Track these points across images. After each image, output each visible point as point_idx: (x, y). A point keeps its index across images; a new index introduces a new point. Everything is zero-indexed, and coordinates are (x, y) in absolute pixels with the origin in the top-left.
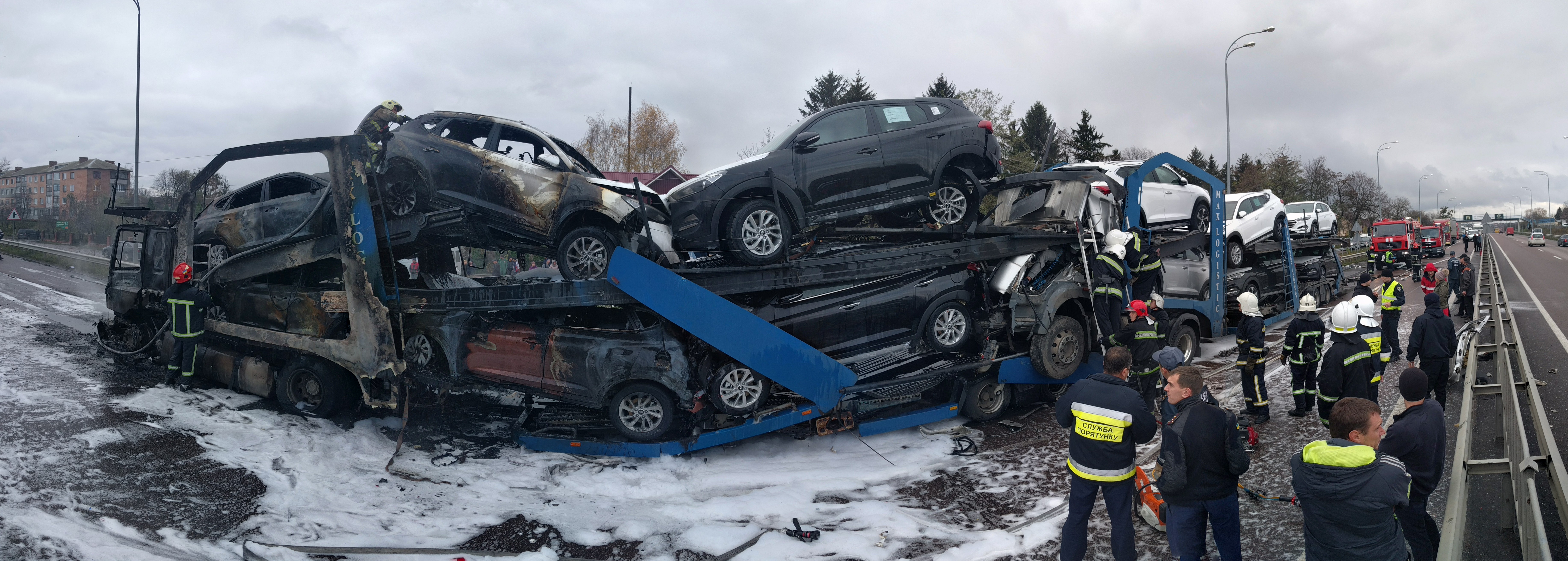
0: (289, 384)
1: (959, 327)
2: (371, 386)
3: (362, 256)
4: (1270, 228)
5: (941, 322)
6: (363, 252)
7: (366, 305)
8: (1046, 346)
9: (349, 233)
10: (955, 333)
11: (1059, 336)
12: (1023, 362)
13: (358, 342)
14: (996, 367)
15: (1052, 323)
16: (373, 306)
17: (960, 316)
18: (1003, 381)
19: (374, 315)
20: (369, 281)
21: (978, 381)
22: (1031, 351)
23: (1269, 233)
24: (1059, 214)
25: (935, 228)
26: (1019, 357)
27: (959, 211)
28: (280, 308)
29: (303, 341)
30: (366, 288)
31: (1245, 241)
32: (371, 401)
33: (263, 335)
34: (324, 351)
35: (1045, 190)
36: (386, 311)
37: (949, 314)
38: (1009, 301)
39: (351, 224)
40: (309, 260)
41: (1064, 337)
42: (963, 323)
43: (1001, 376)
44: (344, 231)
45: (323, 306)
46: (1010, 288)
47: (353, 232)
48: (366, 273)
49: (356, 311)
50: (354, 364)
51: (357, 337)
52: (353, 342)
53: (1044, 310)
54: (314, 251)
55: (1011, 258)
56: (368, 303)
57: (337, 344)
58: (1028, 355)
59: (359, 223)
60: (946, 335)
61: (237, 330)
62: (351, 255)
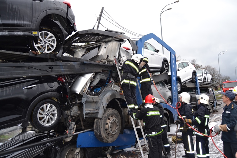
1: (53, 115)
4: (191, 77)
5: (41, 112)
8: (103, 124)
10: (51, 118)
11: (109, 119)
12: (90, 134)
14: (75, 137)
15: (105, 112)
17: (54, 108)
18: (79, 146)
21: (65, 147)
22: (94, 128)
23: (190, 79)
24: (106, 57)
25: (36, 54)
26: (88, 131)
27: (52, 46)
31: (182, 81)
35: (97, 48)
37: (47, 107)
38: (81, 100)
41: (112, 119)
42: (56, 112)
43: (78, 144)
46: (82, 91)
53: (101, 104)
55: (82, 75)
58: (93, 130)
60: (45, 120)
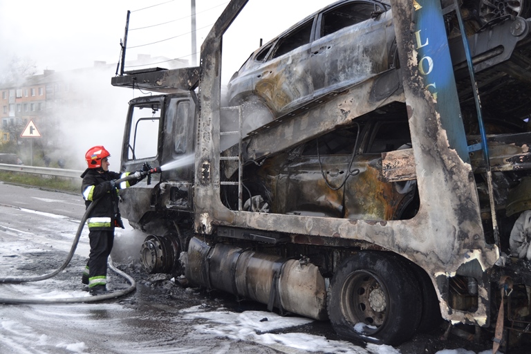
0: (344, 294)
2: (450, 287)
3: (432, 90)
6: (434, 85)
7: (439, 163)
9: (414, 61)
13: (430, 221)
16: (450, 164)
19: (451, 178)
20: (443, 127)
28: (334, 186)
29: (359, 226)
30: (439, 138)
32: (450, 313)
33: (308, 224)
34: (386, 239)
36: (467, 169)
39: (417, 46)
40: (367, 109)
44: (407, 59)
45: (386, 174)
47: (419, 58)
48: (438, 116)
49: (426, 174)
50: (426, 255)
51: (429, 213)
52: (423, 222)
54: (373, 95)
56: (443, 161)
57: (402, 227)
59: (427, 43)
61: (275, 222)
62: (418, 92)
